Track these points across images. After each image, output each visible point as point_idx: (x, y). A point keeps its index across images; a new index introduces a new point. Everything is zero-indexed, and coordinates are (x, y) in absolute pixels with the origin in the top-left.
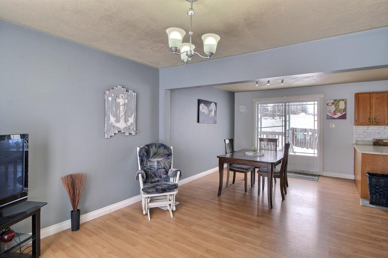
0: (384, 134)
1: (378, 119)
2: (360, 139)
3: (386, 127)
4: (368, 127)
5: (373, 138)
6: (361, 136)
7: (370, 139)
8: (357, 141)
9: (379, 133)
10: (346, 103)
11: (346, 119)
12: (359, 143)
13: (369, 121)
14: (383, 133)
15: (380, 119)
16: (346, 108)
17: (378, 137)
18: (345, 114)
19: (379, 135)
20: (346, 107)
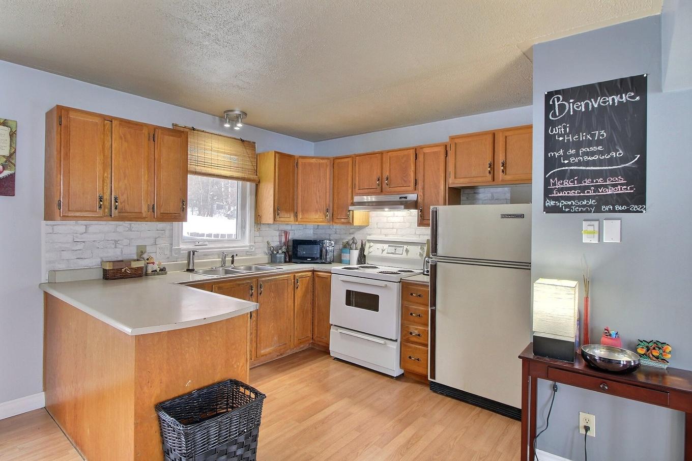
0: (129, 245)
1: (124, 202)
2: (62, 266)
3: (132, 225)
4: (86, 225)
5: (101, 258)
6: (66, 255)
7: (93, 261)
8: (53, 272)
9: (116, 242)
10: (13, 135)
11: (14, 195)
12: (59, 278)
13: (100, 207)
14: (126, 242)
15: (127, 201)
16: (12, 155)
17: (114, 254)
18: (11, 175)
19: (116, 247)
20: (15, 152)
